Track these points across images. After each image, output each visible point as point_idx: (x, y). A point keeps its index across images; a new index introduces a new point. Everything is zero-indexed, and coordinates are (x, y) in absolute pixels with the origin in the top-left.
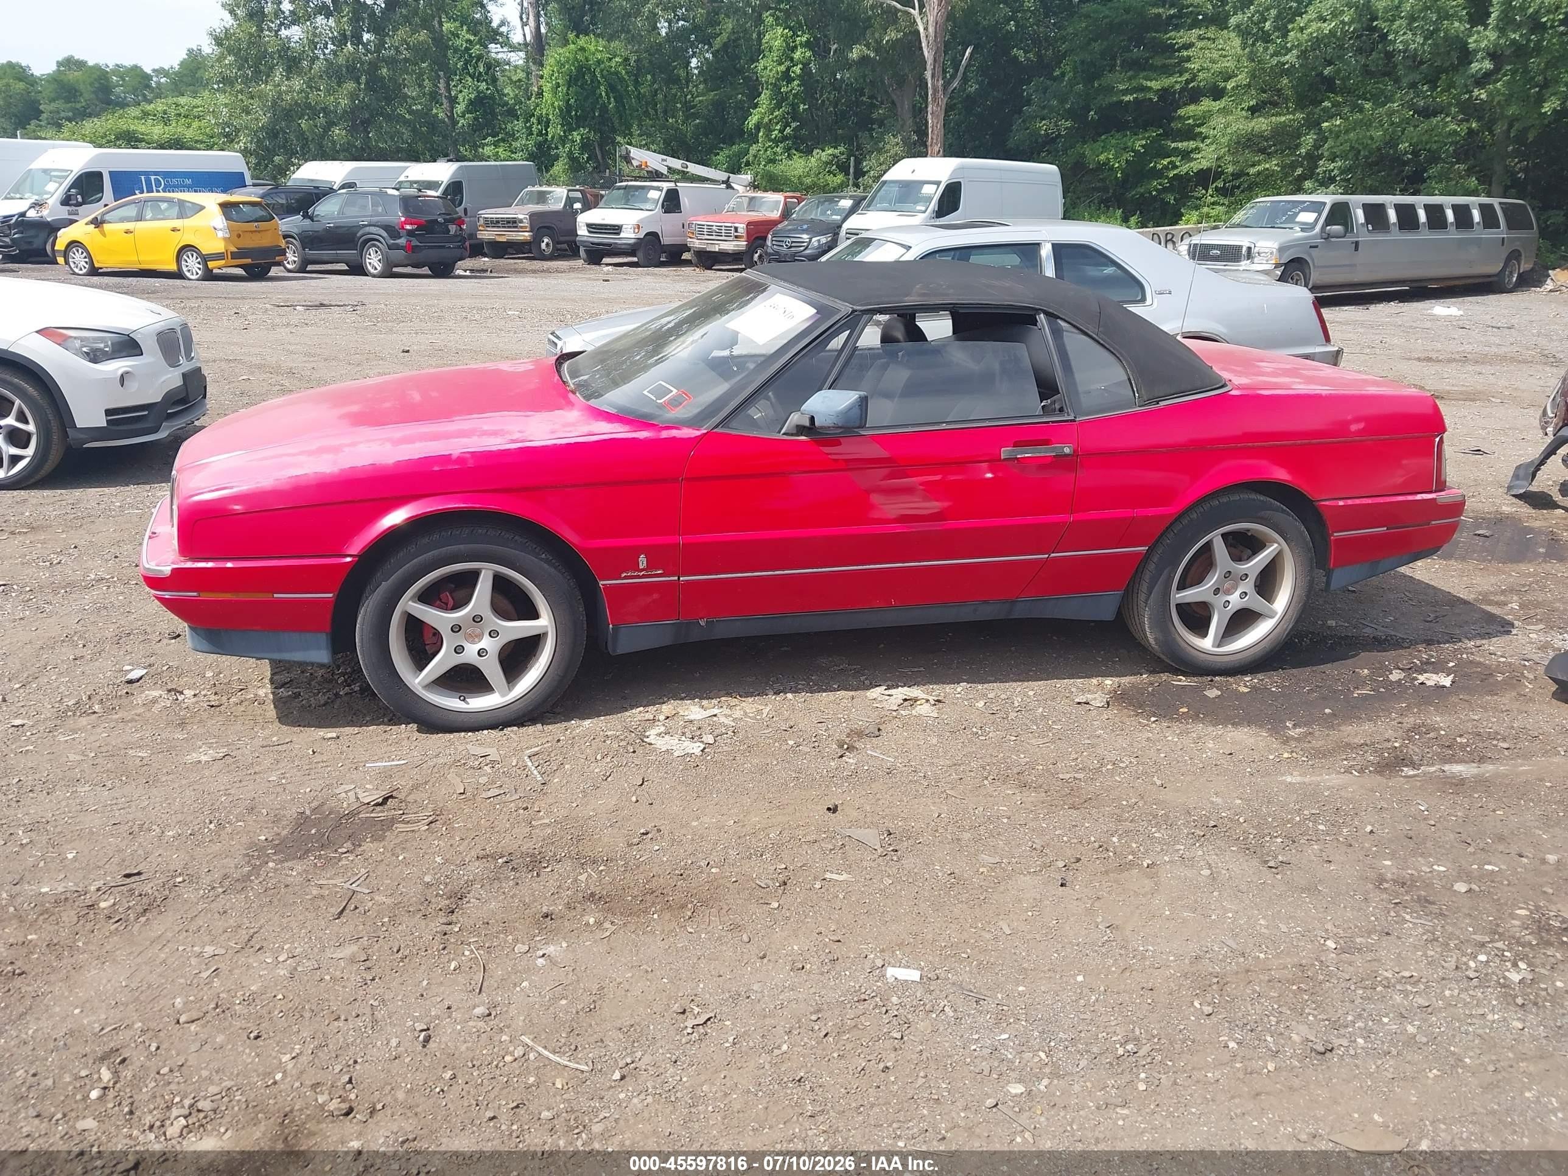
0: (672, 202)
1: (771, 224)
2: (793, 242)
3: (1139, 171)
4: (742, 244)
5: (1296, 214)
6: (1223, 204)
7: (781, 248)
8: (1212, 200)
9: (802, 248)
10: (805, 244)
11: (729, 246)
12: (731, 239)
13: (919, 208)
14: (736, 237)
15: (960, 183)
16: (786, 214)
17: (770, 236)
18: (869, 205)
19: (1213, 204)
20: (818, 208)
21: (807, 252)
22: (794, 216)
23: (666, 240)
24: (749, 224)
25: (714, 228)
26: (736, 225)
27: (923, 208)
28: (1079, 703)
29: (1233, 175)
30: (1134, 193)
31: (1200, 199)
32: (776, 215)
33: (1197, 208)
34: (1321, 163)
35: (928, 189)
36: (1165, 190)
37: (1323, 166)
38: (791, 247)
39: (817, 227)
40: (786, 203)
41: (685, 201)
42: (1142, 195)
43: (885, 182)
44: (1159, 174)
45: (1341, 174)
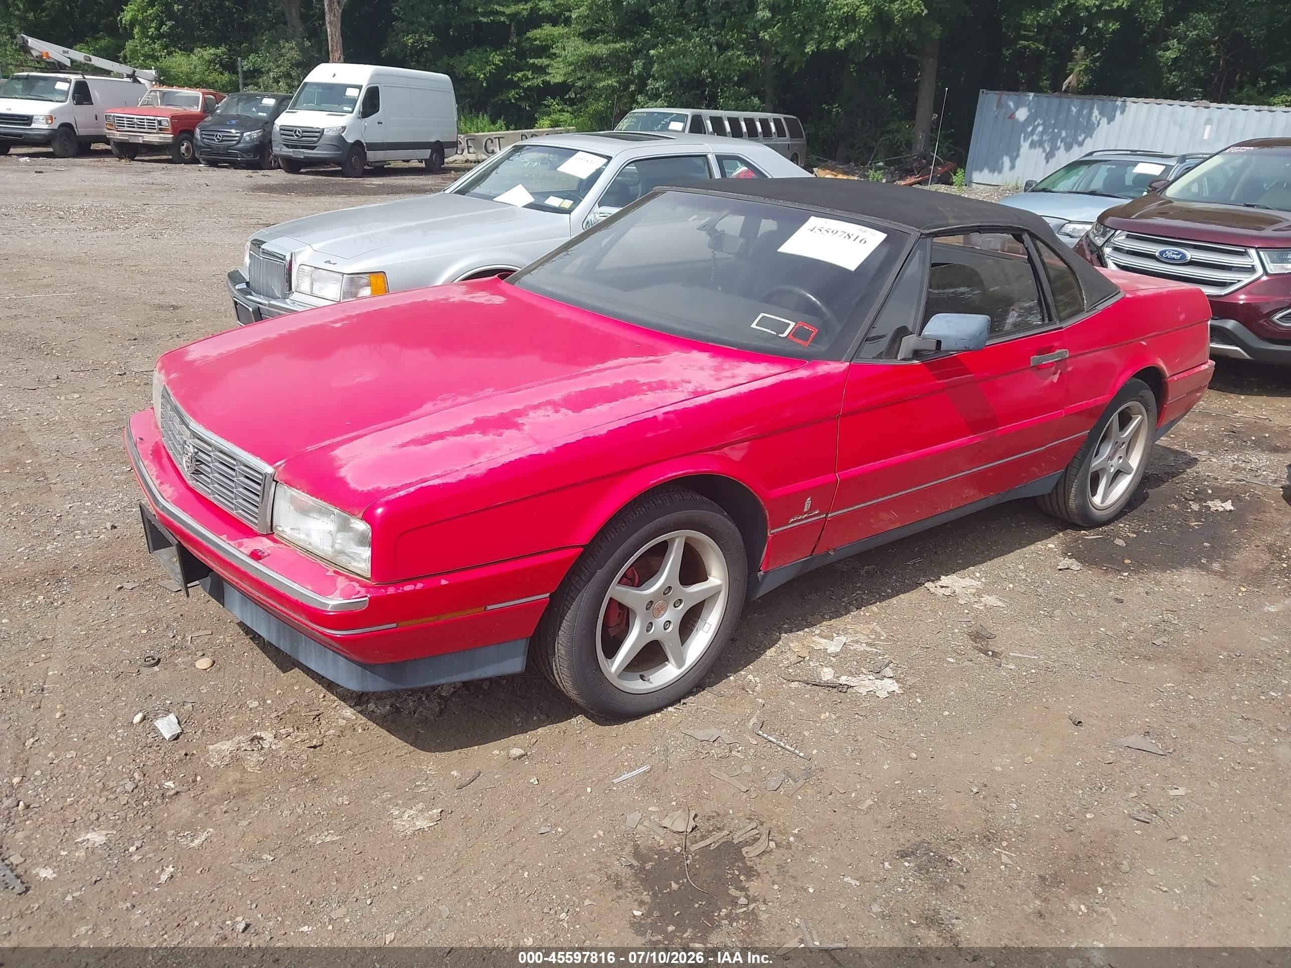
0: (82, 94)
1: (194, 120)
2: (224, 136)
3: (498, 81)
4: (168, 137)
5: (668, 124)
6: (568, 111)
7: (213, 142)
8: (559, 108)
9: (234, 142)
10: (237, 138)
11: (154, 138)
12: (155, 131)
13: (346, 109)
14: (161, 129)
15: (377, 87)
16: (208, 109)
17: (198, 131)
18: (294, 105)
19: (559, 111)
20: (238, 104)
21: (240, 146)
22: (218, 111)
23: (81, 131)
24: (173, 117)
25: (135, 120)
26: (159, 118)
27: (350, 109)
28: (1060, 570)
29: (581, 88)
30: (496, 99)
31: (549, 107)
32: (197, 110)
33: (549, 114)
34: (649, 82)
35: (351, 93)
36: (521, 98)
37: (651, 84)
38: (223, 141)
39: (245, 124)
40: (204, 99)
41: (95, 94)
42: (503, 101)
43: (306, 84)
44: (515, 85)
45: (665, 91)
